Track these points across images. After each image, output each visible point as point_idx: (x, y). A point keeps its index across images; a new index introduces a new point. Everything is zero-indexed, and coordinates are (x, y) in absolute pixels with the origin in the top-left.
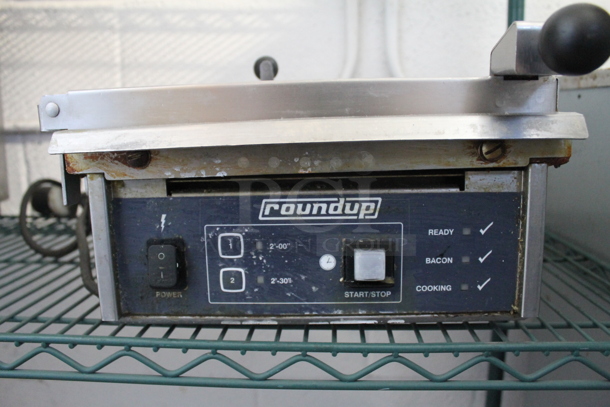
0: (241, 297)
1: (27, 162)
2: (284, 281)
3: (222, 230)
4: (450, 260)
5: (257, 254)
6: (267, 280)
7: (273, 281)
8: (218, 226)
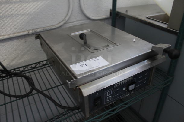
0: (111, 100)
2: (117, 95)
3: (108, 91)
4: (141, 81)
5: (114, 92)
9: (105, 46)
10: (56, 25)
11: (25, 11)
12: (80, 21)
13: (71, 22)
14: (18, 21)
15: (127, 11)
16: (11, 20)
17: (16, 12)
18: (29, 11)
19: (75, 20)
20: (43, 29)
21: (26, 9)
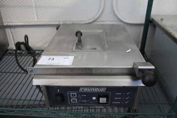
0: (76, 103)
1: (12, 33)
2: (85, 101)
3: (71, 93)
4: (120, 98)
5: (79, 97)
6: (81, 101)
7: (83, 101)
8: (71, 92)
9: (93, 49)
10: (85, 21)
11: (59, 5)
12: (111, 21)
13: (101, 21)
14: (53, 12)
15: (162, 20)
16: (48, 11)
17: (53, 5)
18: (63, 5)
19: (106, 20)
20: (72, 22)
21: (61, 3)
